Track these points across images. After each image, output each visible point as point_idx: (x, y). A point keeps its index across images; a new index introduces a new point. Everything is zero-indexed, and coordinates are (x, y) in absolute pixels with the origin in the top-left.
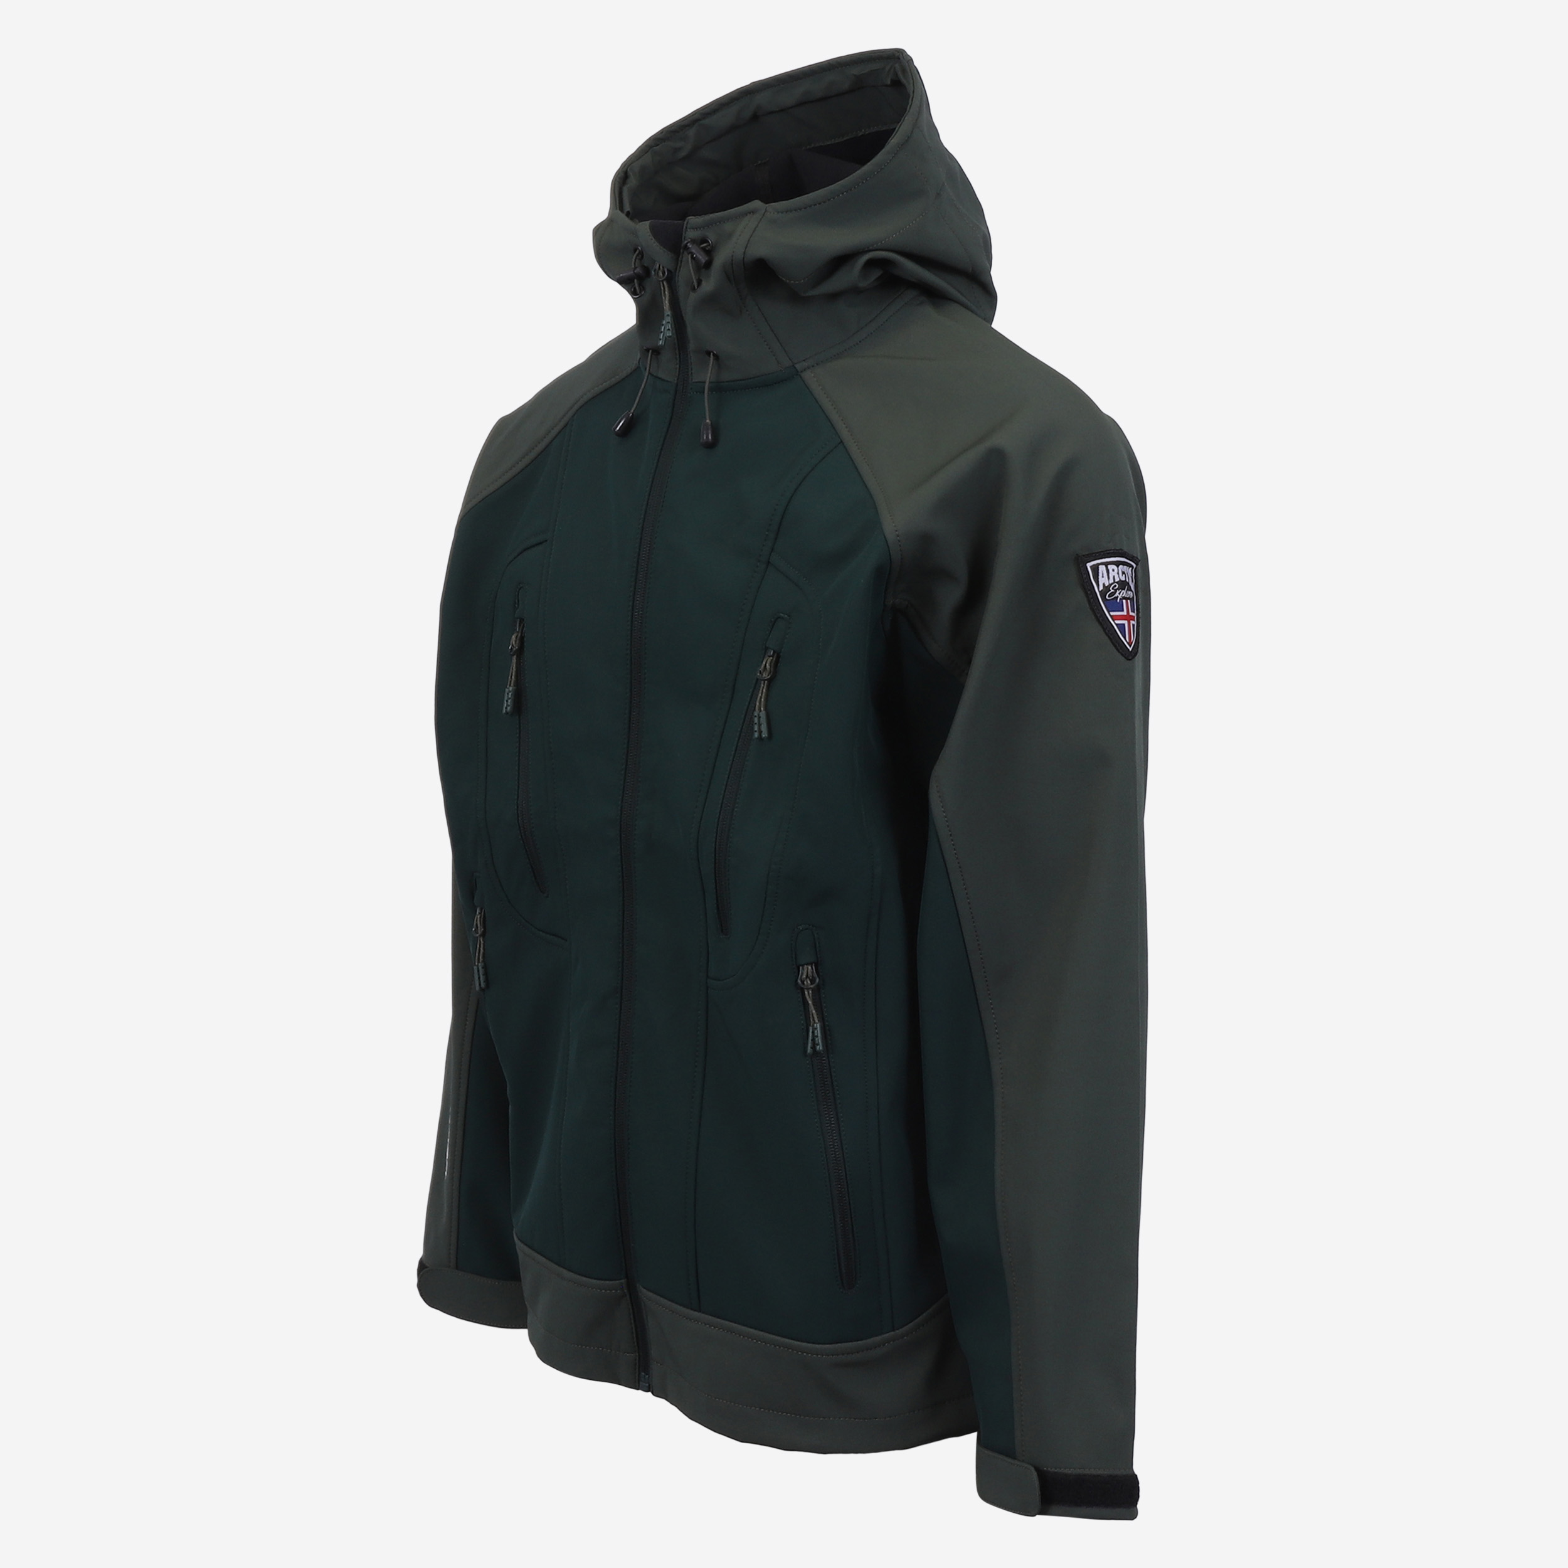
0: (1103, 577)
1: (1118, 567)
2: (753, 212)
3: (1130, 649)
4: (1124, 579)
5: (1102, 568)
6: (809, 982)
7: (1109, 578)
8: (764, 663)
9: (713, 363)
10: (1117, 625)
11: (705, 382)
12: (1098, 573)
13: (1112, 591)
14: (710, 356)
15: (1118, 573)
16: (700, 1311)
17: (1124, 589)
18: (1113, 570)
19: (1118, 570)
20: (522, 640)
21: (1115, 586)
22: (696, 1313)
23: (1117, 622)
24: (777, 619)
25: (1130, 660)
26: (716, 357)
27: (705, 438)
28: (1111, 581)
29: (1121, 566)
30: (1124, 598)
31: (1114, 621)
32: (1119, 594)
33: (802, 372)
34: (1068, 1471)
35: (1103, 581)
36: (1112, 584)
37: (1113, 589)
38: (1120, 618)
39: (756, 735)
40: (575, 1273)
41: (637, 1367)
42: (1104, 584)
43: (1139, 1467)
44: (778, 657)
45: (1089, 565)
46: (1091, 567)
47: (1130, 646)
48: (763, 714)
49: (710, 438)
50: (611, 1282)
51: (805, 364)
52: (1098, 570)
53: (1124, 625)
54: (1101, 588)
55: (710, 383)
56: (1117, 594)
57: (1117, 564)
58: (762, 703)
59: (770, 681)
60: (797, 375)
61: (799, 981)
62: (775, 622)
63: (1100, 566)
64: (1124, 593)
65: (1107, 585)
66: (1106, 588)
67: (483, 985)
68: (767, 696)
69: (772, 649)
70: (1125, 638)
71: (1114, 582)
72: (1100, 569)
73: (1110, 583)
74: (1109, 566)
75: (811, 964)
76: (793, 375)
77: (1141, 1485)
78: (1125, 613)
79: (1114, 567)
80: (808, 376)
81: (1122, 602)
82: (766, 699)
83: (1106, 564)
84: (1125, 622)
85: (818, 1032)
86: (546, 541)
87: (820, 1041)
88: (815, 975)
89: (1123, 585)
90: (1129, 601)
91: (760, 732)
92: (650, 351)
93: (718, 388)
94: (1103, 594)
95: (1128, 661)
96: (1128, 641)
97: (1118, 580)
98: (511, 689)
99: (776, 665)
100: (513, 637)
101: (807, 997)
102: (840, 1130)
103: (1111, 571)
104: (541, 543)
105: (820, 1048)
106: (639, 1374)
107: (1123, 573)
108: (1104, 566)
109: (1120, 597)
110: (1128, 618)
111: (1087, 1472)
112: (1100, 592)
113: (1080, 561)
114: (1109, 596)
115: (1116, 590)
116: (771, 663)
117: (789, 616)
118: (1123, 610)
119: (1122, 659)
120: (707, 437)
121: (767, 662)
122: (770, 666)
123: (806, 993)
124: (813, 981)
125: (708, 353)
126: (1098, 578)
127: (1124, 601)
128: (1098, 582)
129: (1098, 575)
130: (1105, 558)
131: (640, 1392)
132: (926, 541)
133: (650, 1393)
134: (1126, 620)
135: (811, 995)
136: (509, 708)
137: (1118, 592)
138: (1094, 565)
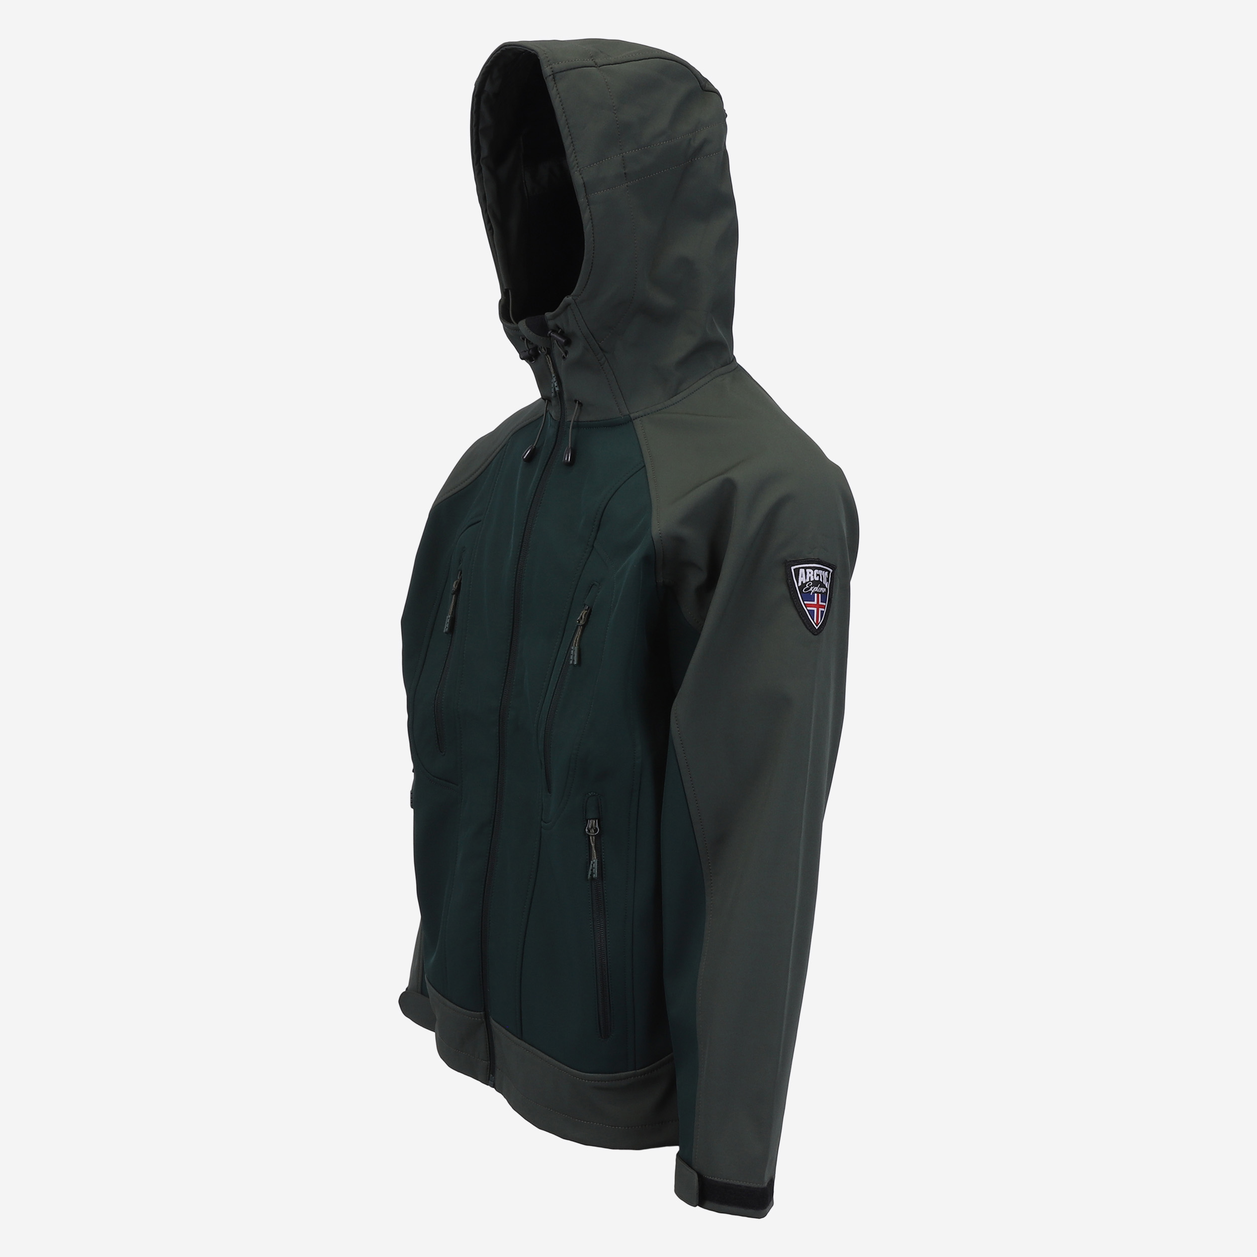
0: (802, 577)
1: (814, 571)
2: (569, 305)
3: (817, 628)
4: (818, 579)
5: (802, 571)
6: (593, 831)
7: (806, 578)
8: (581, 614)
9: (577, 409)
10: (808, 610)
11: (571, 421)
12: (799, 574)
13: (807, 587)
14: (576, 403)
15: (813, 575)
16: (521, 1039)
17: (817, 586)
18: (810, 573)
19: (814, 573)
20: (459, 585)
21: (810, 584)
22: (519, 1040)
23: (809, 608)
24: (593, 585)
25: (815, 635)
26: (579, 403)
27: (566, 459)
28: (808, 580)
29: (816, 571)
30: (816, 592)
31: (806, 607)
32: (813, 589)
33: (634, 420)
34: (719, 1180)
35: (802, 579)
36: (808, 582)
37: (808, 585)
38: (812, 606)
39: (571, 662)
40: (454, 1003)
41: (489, 1070)
42: (802, 582)
44: (591, 611)
45: (793, 568)
46: (794, 569)
47: (817, 626)
48: (576, 648)
50: (476, 1013)
51: (637, 414)
52: (799, 572)
53: (814, 611)
54: (800, 584)
55: (574, 421)
56: (811, 589)
57: (814, 569)
58: (577, 641)
59: (584, 626)
60: (631, 421)
61: (587, 830)
62: (592, 587)
63: (801, 569)
64: (816, 589)
65: (804, 582)
66: (803, 585)
68: (581, 636)
69: (587, 605)
70: (813, 620)
71: (810, 581)
72: (800, 571)
73: (807, 581)
74: (807, 570)
75: (595, 819)
76: (629, 421)
78: (815, 602)
79: (811, 571)
80: (637, 423)
81: (814, 595)
82: (580, 639)
83: (805, 568)
84: (815, 609)
85: (595, 866)
86: (480, 521)
87: (596, 872)
88: (597, 826)
89: (816, 583)
90: (820, 595)
91: (574, 661)
92: (547, 400)
93: (578, 425)
94: (801, 588)
95: (813, 636)
96: (815, 621)
97: (813, 579)
98: (450, 616)
99: (588, 616)
100: (455, 582)
101: (591, 841)
102: (606, 932)
103: (808, 573)
104: (478, 522)
105: (595, 876)
106: (489, 1075)
107: (817, 575)
108: (804, 570)
109: (813, 591)
110: (818, 606)
111: (731, 1182)
112: (798, 587)
113: (788, 565)
114: (805, 591)
115: (810, 587)
116: (586, 614)
117: (599, 584)
118: (814, 601)
119: (810, 634)
120: (568, 459)
121: (583, 613)
122: (585, 616)
123: (591, 838)
124: (596, 830)
125: (576, 401)
126: (798, 578)
127: (816, 594)
128: (798, 580)
129: (799, 575)
130: (805, 564)
131: (489, 1087)
132: (679, 541)
133: (493, 1089)
134: (815, 607)
135: (594, 840)
136: (447, 629)
137: (812, 588)
138: (796, 568)
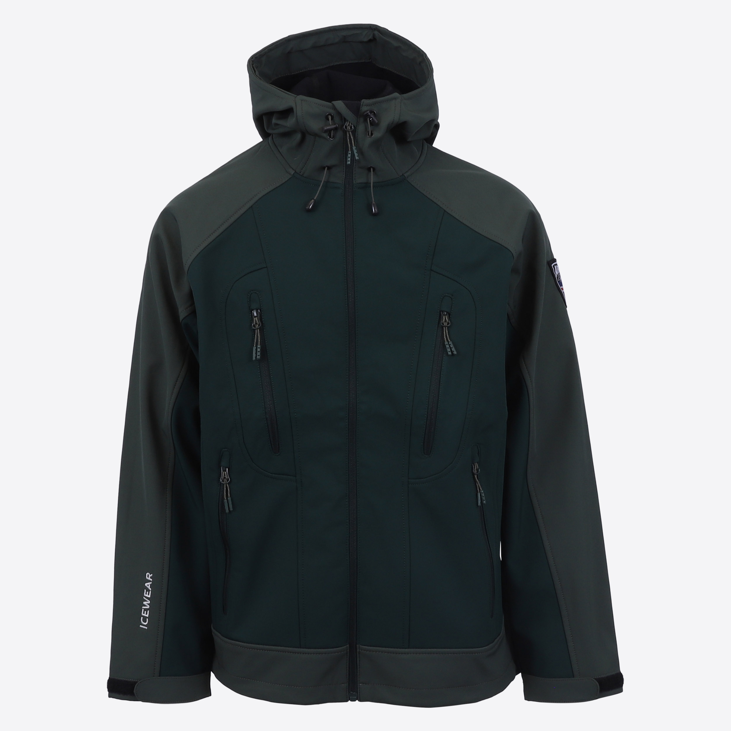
2: (395, 99)
6: (476, 471)
8: (444, 318)
9: (372, 173)
14: (370, 171)
16: (409, 648)
22: (406, 650)
26: (374, 170)
27: (374, 211)
33: (408, 178)
39: (450, 353)
41: (348, 689)
43: (623, 670)
44: (449, 315)
45: (552, 266)
48: (451, 343)
49: (376, 210)
50: (341, 648)
51: (408, 174)
52: (555, 268)
54: (557, 276)
55: (372, 183)
58: (448, 338)
59: (449, 327)
60: (405, 179)
61: (473, 471)
62: (443, 298)
67: (231, 509)
69: (446, 312)
75: (477, 462)
76: (403, 180)
77: (624, 677)
80: (410, 180)
85: (484, 495)
86: (264, 268)
88: (478, 468)
91: (452, 352)
92: (326, 168)
98: (258, 347)
99: (450, 319)
101: (476, 479)
104: (261, 269)
105: (485, 502)
106: (349, 693)
112: (557, 278)
116: (448, 318)
117: (452, 295)
121: (446, 318)
122: (448, 320)
123: (475, 477)
128: (556, 273)
129: (555, 270)
